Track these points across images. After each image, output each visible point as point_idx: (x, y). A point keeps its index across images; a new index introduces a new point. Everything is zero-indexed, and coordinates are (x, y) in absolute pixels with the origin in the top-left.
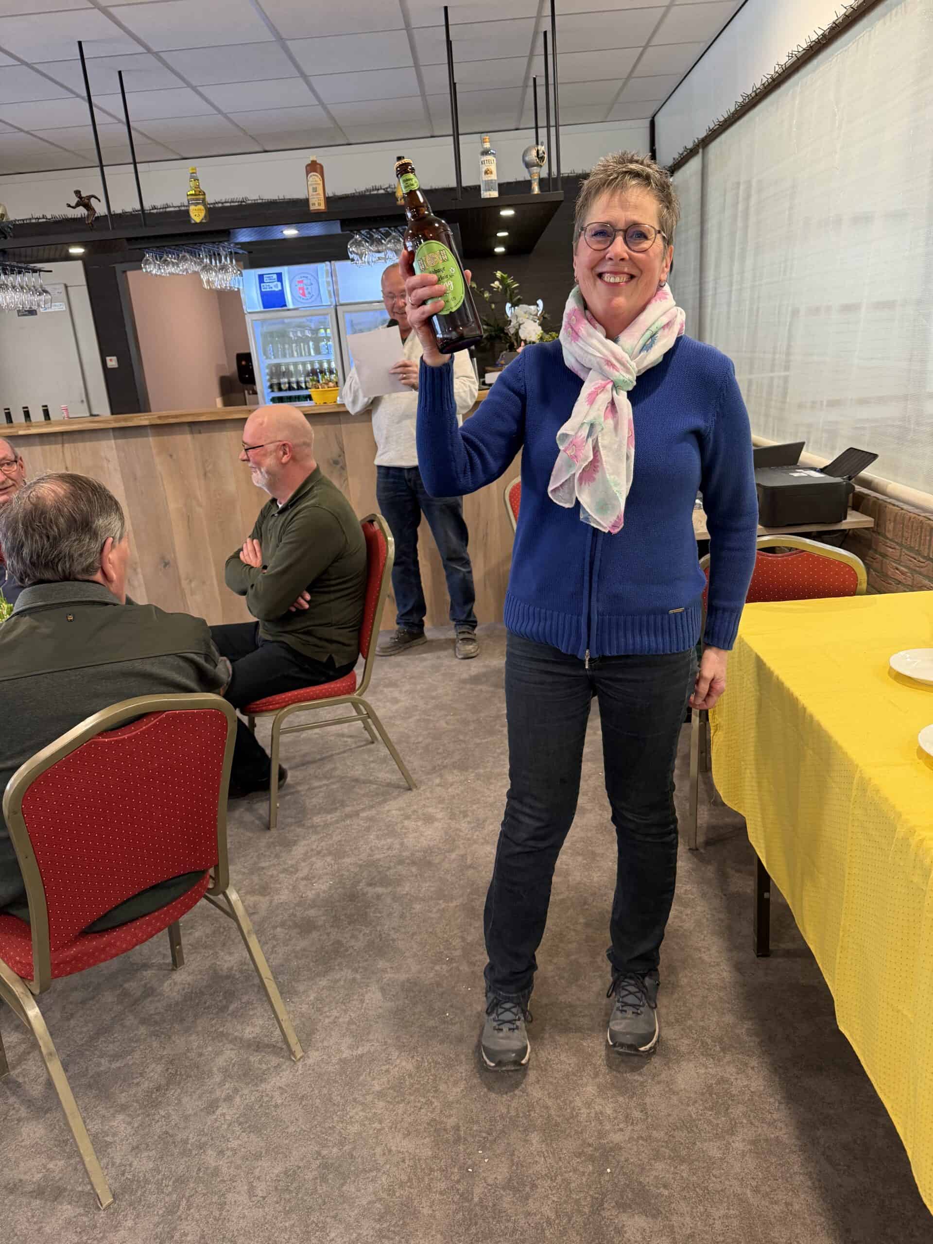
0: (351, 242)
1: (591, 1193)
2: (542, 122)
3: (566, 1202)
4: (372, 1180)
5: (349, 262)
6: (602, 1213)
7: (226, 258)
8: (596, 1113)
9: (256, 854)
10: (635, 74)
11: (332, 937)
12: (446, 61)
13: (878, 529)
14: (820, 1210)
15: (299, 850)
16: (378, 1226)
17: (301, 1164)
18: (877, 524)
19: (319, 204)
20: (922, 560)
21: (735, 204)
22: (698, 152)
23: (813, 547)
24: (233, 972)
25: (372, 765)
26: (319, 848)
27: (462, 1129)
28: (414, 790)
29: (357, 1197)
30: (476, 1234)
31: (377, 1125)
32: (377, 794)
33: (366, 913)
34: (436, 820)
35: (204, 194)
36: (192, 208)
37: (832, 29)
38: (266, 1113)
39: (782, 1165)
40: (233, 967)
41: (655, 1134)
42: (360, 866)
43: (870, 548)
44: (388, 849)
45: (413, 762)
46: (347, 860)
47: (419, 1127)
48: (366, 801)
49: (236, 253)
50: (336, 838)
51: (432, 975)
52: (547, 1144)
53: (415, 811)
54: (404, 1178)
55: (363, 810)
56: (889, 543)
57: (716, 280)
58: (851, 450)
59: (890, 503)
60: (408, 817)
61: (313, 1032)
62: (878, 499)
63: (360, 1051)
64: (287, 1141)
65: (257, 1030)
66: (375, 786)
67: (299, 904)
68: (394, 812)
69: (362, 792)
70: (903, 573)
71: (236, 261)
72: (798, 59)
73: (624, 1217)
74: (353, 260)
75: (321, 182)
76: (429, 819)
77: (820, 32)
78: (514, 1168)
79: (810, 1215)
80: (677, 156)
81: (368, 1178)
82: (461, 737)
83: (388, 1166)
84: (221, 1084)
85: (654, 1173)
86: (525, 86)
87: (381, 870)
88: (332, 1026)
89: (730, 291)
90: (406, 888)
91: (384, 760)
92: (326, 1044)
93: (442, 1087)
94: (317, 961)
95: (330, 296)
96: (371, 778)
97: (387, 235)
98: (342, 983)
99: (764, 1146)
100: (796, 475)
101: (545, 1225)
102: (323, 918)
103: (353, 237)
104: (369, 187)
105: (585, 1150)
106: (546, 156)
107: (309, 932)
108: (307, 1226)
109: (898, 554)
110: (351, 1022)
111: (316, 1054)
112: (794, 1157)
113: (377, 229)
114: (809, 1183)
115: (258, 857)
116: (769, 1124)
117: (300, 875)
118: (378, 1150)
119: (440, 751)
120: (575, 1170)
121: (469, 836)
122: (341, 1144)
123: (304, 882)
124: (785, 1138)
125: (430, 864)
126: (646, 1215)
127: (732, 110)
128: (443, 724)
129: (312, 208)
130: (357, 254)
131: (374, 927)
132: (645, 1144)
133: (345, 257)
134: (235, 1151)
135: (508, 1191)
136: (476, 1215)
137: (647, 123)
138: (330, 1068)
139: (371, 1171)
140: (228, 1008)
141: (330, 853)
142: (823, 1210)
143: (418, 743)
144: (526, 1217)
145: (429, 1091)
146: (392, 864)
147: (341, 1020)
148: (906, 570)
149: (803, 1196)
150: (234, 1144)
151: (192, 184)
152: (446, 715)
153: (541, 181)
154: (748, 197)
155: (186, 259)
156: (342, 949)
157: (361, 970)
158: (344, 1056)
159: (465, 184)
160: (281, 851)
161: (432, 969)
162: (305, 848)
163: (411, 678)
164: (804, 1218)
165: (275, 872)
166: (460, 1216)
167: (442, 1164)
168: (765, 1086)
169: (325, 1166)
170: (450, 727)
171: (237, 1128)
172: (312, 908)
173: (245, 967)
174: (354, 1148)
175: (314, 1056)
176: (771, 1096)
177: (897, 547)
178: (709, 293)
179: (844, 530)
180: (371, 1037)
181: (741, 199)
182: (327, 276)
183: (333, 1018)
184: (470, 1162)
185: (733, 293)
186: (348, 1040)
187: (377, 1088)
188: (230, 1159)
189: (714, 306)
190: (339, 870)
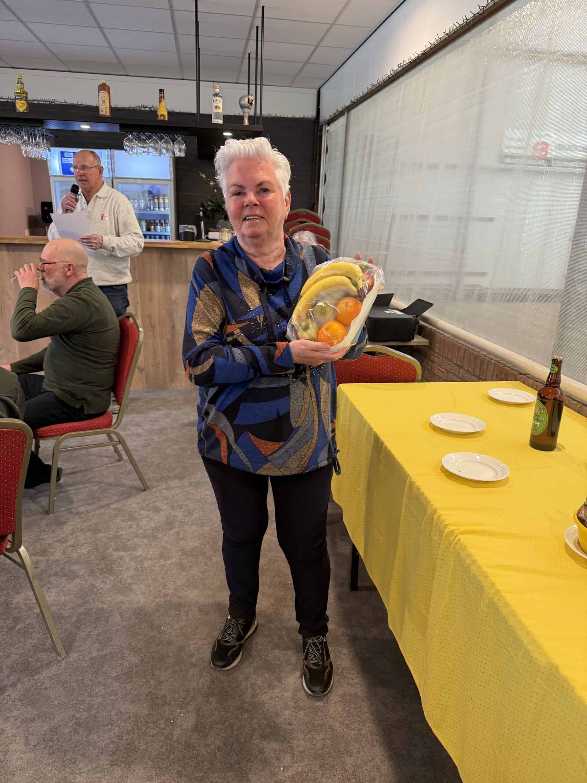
0: (126, 139)
1: (246, 730)
2: (252, 81)
3: (230, 737)
4: (108, 731)
5: (123, 152)
6: (251, 742)
7: (39, 138)
8: (252, 684)
9: (39, 530)
10: (310, 61)
11: (89, 582)
12: (195, 34)
13: (430, 347)
14: (376, 732)
15: (68, 528)
16: (111, 759)
17: (61, 724)
18: (430, 343)
19: (106, 112)
20: (454, 366)
21: (365, 148)
22: (344, 114)
23: (394, 353)
24: (20, 605)
25: (121, 475)
26: (82, 527)
27: (168, 697)
28: (148, 491)
29: (98, 742)
30: (174, 759)
31: (113, 697)
32: (123, 494)
33: (112, 567)
34: (162, 510)
35: (27, 94)
36: (17, 101)
37: (423, 54)
38: (39, 693)
39: (357, 709)
40: (20, 601)
41: (286, 694)
42: (109, 538)
43: (426, 357)
44: (129, 528)
45: (148, 474)
46: (102, 535)
47: (141, 697)
48: (115, 498)
49: (46, 135)
50: (94, 521)
51: (153, 605)
52: (220, 704)
53: (147, 505)
54: (129, 728)
55: (112, 503)
56: (436, 355)
57: (351, 192)
58: (419, 301)
59: (438, 332)
60: (143, 509)
61: (74, 640)
62: (432, 329)
63: (104, 652)
64: (53, 710)
65: (35, 641)
66: (122, 489)
67: (67, 562)
68: (133, 505)
69: (113, 492)
70: (443, 373)
71: (46, 141)
72: (404, 69)
73: (265, 743)
74: (126, 150)
75: (108, 98)
76: (157, 510)
77: (416, 55)
78: (199, 718)
79: (371, 735)
80: (332, 114)
81: (106, 730)
82: (181, 459)
83: (119, 722)
84: (8, 677)
85: (283, 717)
86: (243, 58)
87: (123, 541)
88: (86, 637)
89: (358, 200)
90: (139, 552)
91: (129, 472)
92: (82, 648)
93: (157, 672)
94: (77, 597)
95: (109, 172)
96: (120, 483)
97: (150, 138)
98: (94, 610)
99: (348, 698)
100: (388, 312)
101: (216, 751)
102: (83, 571)
103: (128, 136)
104: (140, 105)
105: (244, 706)
106: (254, 103)
107: (73, 579)
108: (63, 761)
109: (440, 362)
110: (99, 635)
111: (75, 655)
112: (364, 703)
113: (144, 133)
114: (371, 718)
115: (40, 532)
116: (351, 686)
117: (68, 544)
118: (113, 713)
119: (167, 467)
120: (237, 718)
121: (182, 520)
122: (89, 710)
123: (70, 549)
124: (360, 693)
125: (156, 537)
126: (278, 742)
127: (365, 92)
128: (169, 451)
129: (101, 113)
130: (129, 147)
131: (118, 576)
132: (279, 700)
133: (120, 147)
134: (16, 718)
135: (195, 733)
136: (174, 748)
137: (315, 92)
138: (84, 663)
139: (108, 725)
140: (16, 627)
141: (89, 530)
142: (378, 732)
143: (153, 462)
144: (205, 747)
145: (147, 675)
146: (131, 537)
147: (92, 633)
148: (444, 371)
149: (368, 725)
150: (15, 713)
151: (19, 86)
152: (172, 445)
153: (250, 118)
154: (371, 145)
155: (11, 135)
156: (95, 590)
157: (107, 602)
158: (94, 655)
159: (202, 112)
160: (56, 528)
161: (154, 601)
162: (73, 527)
163: (150, 421)
164: (368, 737)
165: (51, 542)
166: (164, 749)
167: (154, 719)
168: (350, 664)
169: (78, 724)
170: (175, 453)
171: (19, 704)
172: (77, 564)
173: (29, 602)
174: (97, 712)
175: (73, 656)
176: (353, 670)
177: (440, 357)
178: (346, 200)
179: (412, 346)
180: (112, 643)
181: (367, 146)
182: (108, 158)
183: (87, 632)
184: (172, 717)
185: (360, 201)
186: (97, 646)
187: (114, 674)
188: (13, 723)
189: (348, 208)
190: (95, 541)
